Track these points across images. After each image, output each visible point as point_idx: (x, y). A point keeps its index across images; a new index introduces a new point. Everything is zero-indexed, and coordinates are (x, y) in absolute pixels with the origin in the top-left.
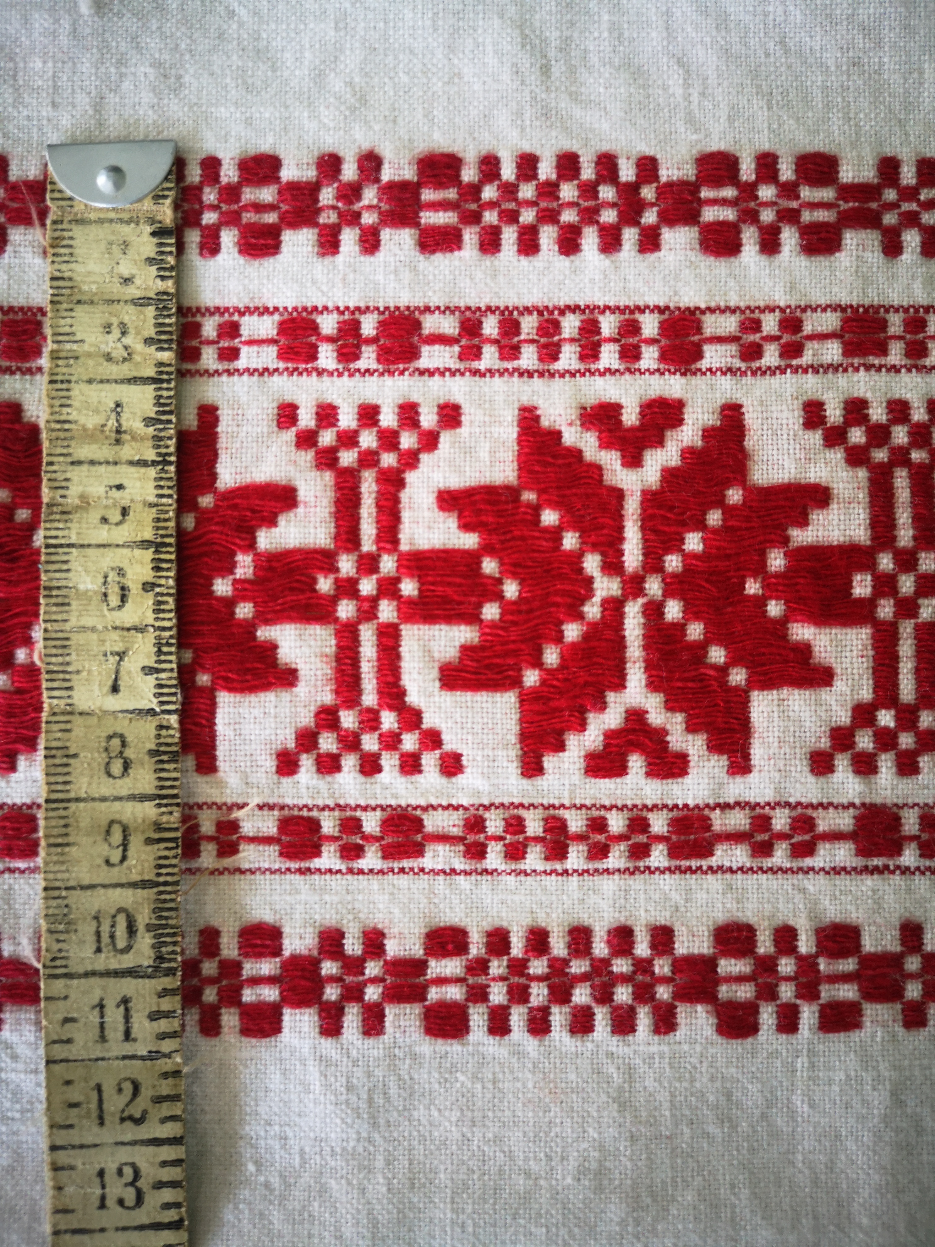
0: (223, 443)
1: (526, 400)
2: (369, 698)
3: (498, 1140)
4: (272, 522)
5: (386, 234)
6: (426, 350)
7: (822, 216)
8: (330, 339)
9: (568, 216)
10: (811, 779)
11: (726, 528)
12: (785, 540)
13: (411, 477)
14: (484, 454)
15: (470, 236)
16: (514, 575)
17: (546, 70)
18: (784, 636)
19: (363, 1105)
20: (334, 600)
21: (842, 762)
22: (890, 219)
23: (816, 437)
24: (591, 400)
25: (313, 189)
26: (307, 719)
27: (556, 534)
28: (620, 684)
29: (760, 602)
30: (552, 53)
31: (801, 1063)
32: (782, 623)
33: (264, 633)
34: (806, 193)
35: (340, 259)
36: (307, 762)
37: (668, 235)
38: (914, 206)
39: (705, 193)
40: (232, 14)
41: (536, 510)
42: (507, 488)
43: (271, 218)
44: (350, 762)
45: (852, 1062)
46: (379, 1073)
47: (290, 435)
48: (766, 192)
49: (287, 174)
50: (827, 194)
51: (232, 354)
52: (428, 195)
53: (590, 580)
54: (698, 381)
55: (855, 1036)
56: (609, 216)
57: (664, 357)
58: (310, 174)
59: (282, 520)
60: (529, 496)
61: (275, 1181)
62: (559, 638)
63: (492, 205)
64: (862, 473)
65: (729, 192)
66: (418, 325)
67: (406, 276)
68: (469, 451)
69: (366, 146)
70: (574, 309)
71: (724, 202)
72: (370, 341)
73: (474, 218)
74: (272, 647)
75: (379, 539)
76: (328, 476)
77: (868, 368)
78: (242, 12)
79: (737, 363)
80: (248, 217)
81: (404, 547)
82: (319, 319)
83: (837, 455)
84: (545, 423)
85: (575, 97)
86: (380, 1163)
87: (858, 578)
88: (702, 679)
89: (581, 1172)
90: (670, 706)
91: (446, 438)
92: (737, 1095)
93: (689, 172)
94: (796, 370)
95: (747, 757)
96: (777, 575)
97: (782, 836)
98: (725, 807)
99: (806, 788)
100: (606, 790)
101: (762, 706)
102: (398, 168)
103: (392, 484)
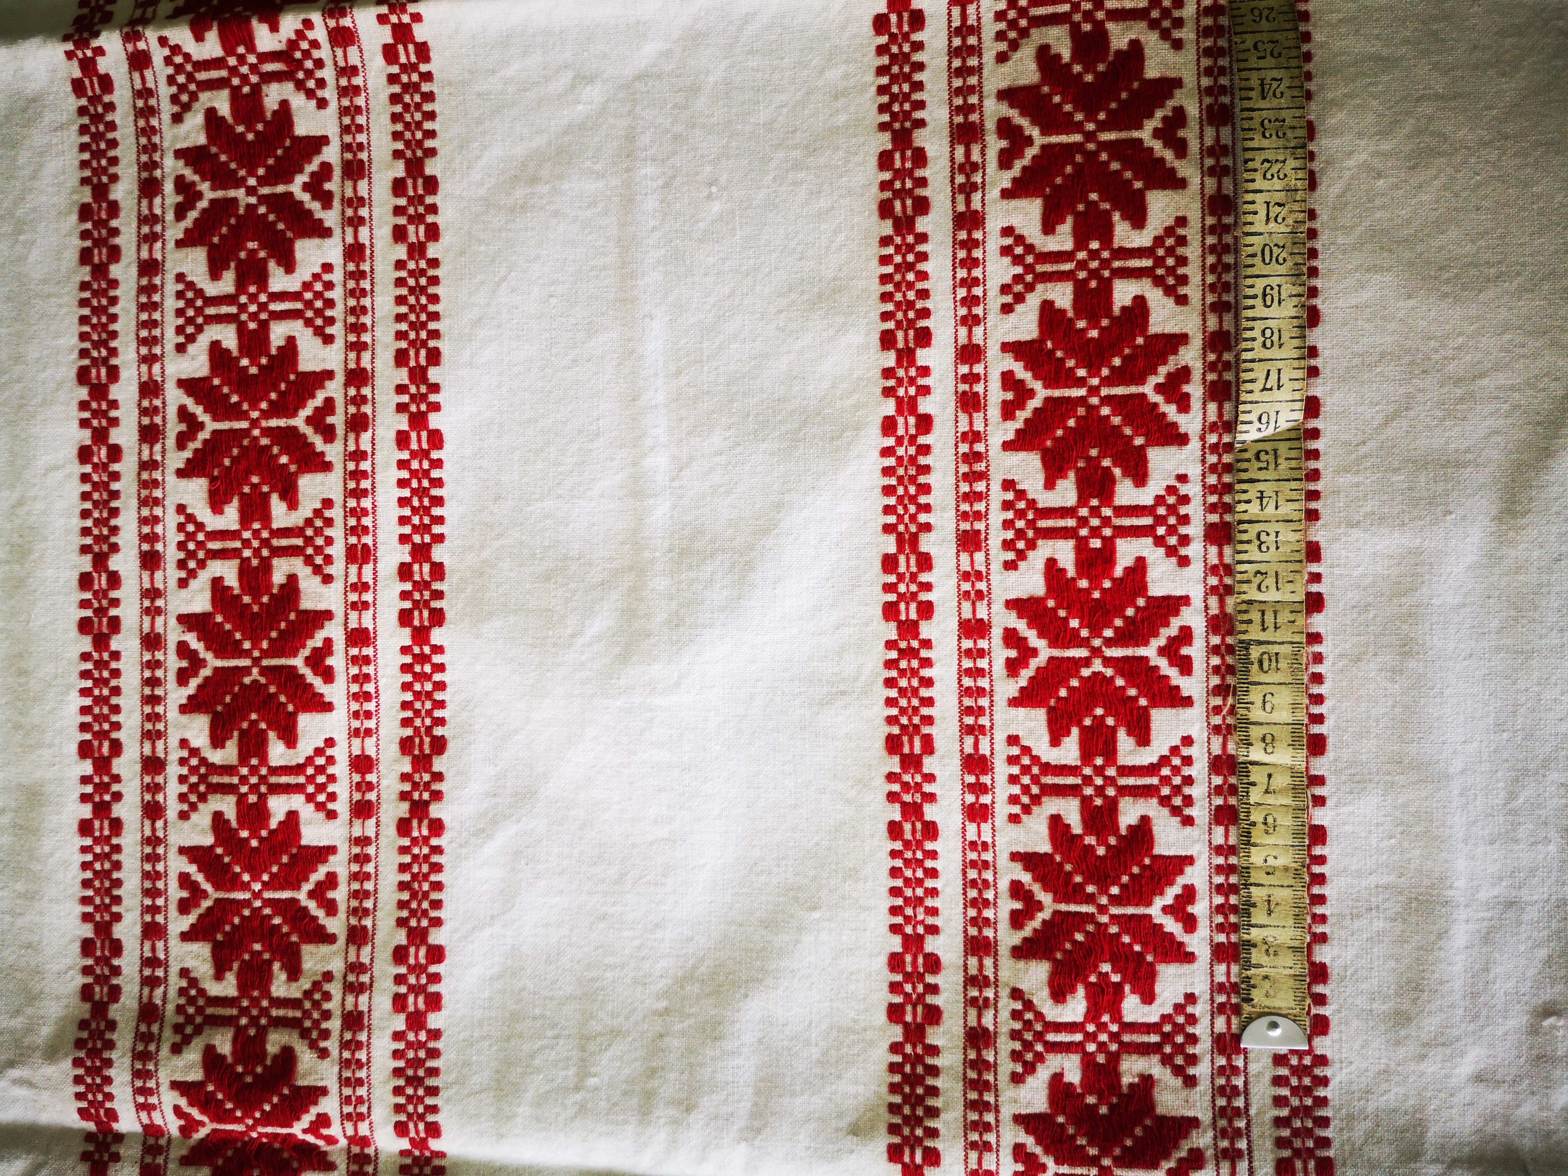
0: (1030, 850)
1: (1005, 704)
2: (1155, 781)
3: (1377, 720)
4: (1068, 826)
5: (926, 770)
6: (981, 752)
7: (913, 561)
8: (977, 798)
9: (915, 683)
10: (1192, 566)
11: (1068, 608)
12: (1073, 579)
13: (1044, 760)
14: (1033, 724)
15: (926, 730)
16: (1092, 710)
17: (843, 693)
18: (1121, 579)
19: (1361, 786)
20: (1106, 797)
21: (1183, 551)
22: (913, 529)
23: (1022, 564)
24: (1005, 672)
25: (904, 805)
26: (1166, 811)
27: (1071, 689)
28: (1146, 659)
29: (1104, 591)
30: (834, 690)
31: (1337, 571)
32: (1114, 580)
33: (1123, 831)
34: (902, 569)
35: (938, 793)
36: (1187, 811)
37: (924, 635)
38: (906, 517)
39: (903, 617)
40: (817, 844)
41: (1059, 699)
42: (1048, 713)
43: (919, 826)
44: (1187, 791)
45: (1336, 546)
46: (1344, 778)
47: (1024, 817)
48: (902, 588)
49: (898, 817)
50: (902, 559)
51: (985, 845)
52: (906, 750)
53: (1094, 673)
54: (994, 622)
55: (1322, 545)
56: (915, 664)
57: (983, 638)
58: (897, 806)
59: (1067, 822)
60: (1052, 702)
61: (1399, 829)
62: (1123, 688)
63: (910, 719)
64: (1040, 542)
65: (902, 606)
66: (970, 755)
67: (946, 761)
68: (1031, 732)
69: (883, 779)
70: (960, 680)
71: (907, 609)
72: (978, 779)
73: (917, 728)
74: (1130, 827)
75: (1075, 776)
76: (1044, 799)
77: (986, 539)
78: (816, 839)
79: (985, 602)
80: (919, 836)
81: (1079, 763)
82: (968, 803)
83: (1031, 554)
84: (1016, 695)
85: (856, 679)
86: (1389, 778)
87: (1092, 546)
88: (1142, 620)
89: (1393, 681)
90: (1156, 635)
91: (1025, 743)
92: (1353, 603)
93: (893, 625)
94: (988, 574)
95: (1181, 597)
96: (1091, 583)
97: (1221, 580)
98: (1207, 608)
99: (1196, 569)
100: (1199, 665)
101: (1156, 590)
102: (894, 764)
103: (1048, 768)
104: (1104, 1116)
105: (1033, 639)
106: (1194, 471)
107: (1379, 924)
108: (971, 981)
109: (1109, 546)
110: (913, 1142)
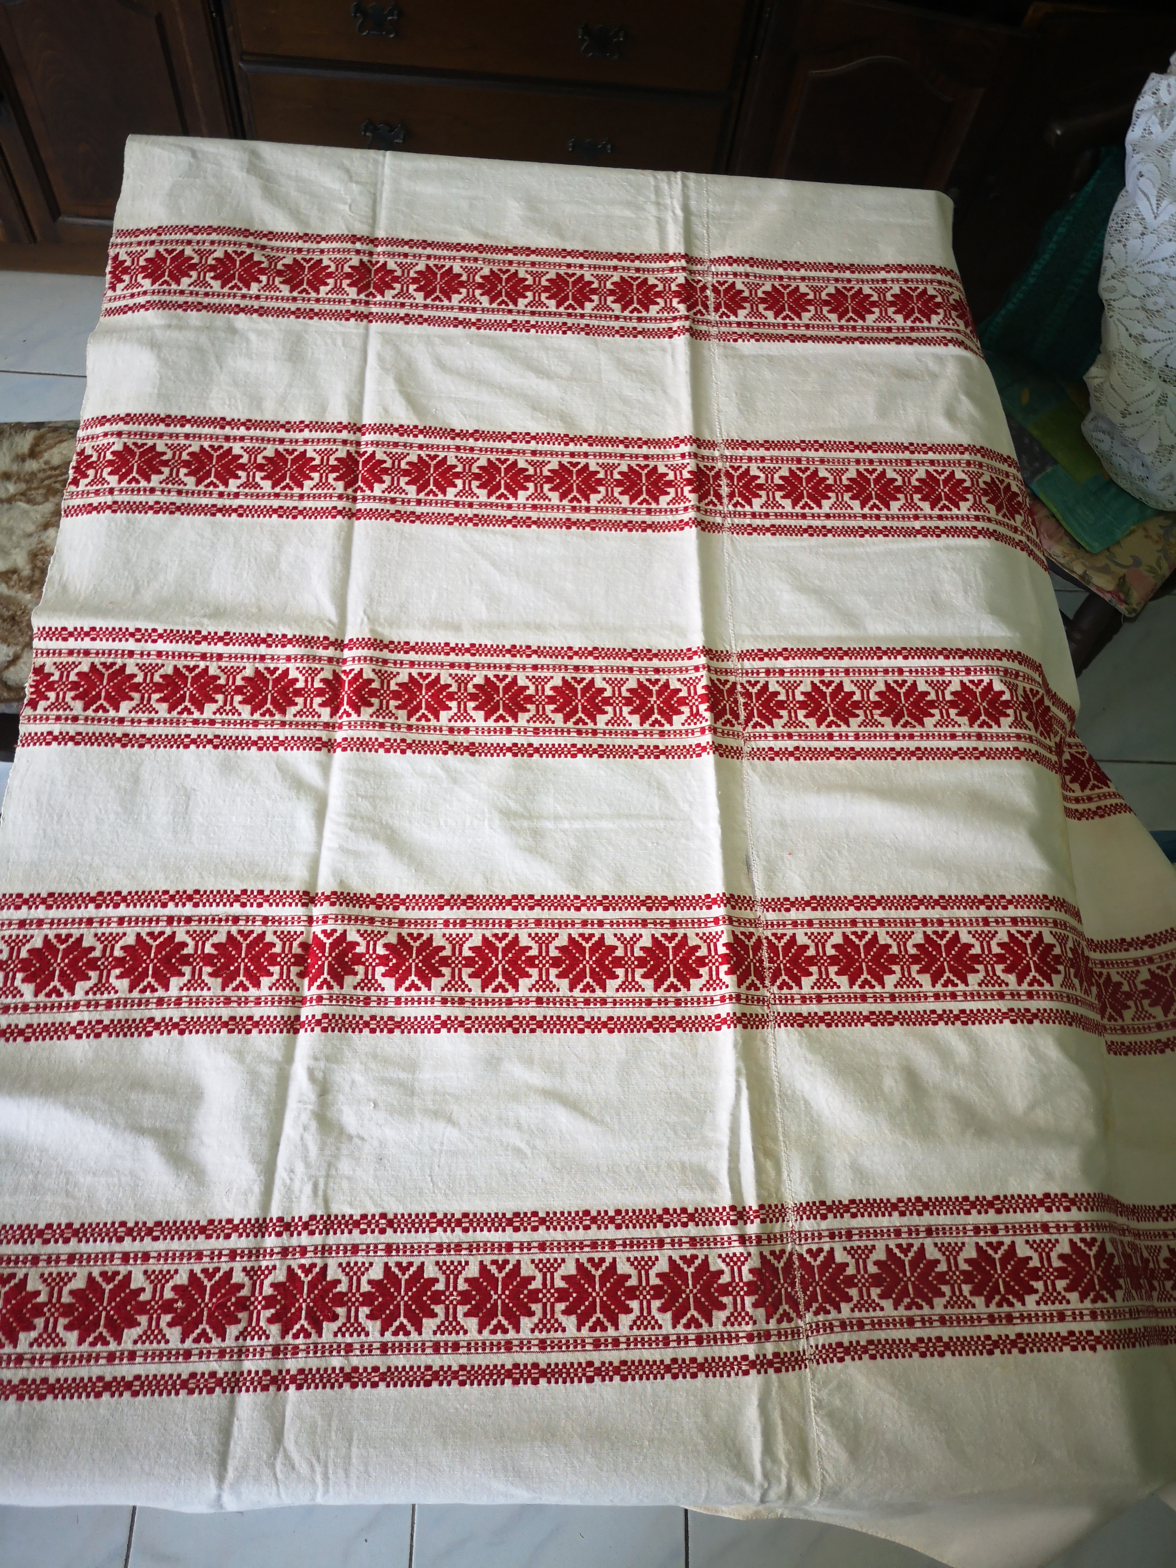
0: (434, 939)
1: (483, 933)
2: (457, 979)
5: (461, 907)
7: (532, 904)
8: (452, 923)
9: (491, 904)
10: (529, 992)
11: (515, 953)
12: (525, 955)
13: (464, 945)
15: (475, 907)
16: (481, 960)
17: (487, 882)
18: (525, 970)
19: (454, 1044)
20: (451, 964)
21: (534, 990)
22: (543, 905)
23: (530, 939)
24: (494, 933)
25: (450, 900)
26: (446, 982)
27: (488, 954)
28: (498, 978)
29: (521, 965)
30: (489, 879)
31: (526, 1037)
34: (529, 901)
35: (453, 911)
36: (446, 989)
37: (507, 907)
38: (547, 903)
39: (513, 901)
40: (436, 872)
41: (485, 950)
42: (480, 946)
43: (443, 904)
44: (453, 989)
45: (534, 1038)
46: (457, 1038)
47: (445, 938)
48: (523, 901)
49: (445, 898)
50: (532, 901)
51: (435, 926)
52: (468, 901)
53: (493, 961)
54: (511, 930)
55: (535, 1033)
56: (497, 904)
57: (506, 926)
59: (443, 951)
60: (483, 948)
62: (488, 970)
63: (478, 903)
64: (537, 945)
66: (466, 921)
67: (464, 913)
68: (474, 941)
69: (458, 893)
70: (491, 919)
71: (516, 902)
72: (458, 924)
74: (441, 971)
75: (459, 955)
76: (451, 945)
77: (539, 928)
80: (439, 904)
81: (463, 956)
82: (450, 920)
83: (533, 942)
84: (486, 936)
87: (536, 961)
88: (511, 977)
90: (506, 981)
91: (470, 939)
93: (510, 898)
94: (527, 928)
95: (518, 989)
97: (524, 1001)
98: (515, 997)
104: (345, 959)
106: (561, 994)
108: (390, 920)
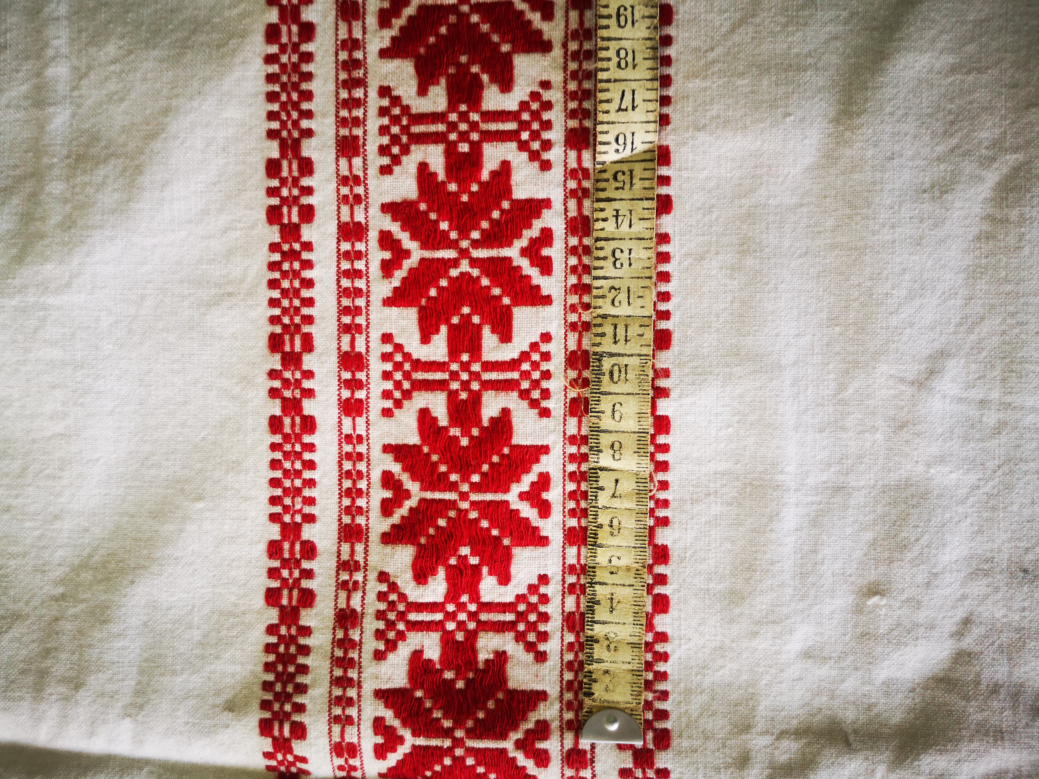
0: (400, 442)
1: (380, 303)
2: (515, 375)
3: (718, 316)
4: (436, 419)
5: (305, 367)
6: (357, 349)
7: (295, 166)
8: (353, 393)
9: (297, 284)
10: (553, 170)
11: (438, 211)
12: (443, 183)
13: (415, 356)
14: (405, 323)
15: (306, 329)
16: (460, 309)
17: (230, 294)
18: (488, 183)
19: (702, 378)
20: (471, 391)
21: (545, 156)
22: (296, 134)
23: (396, 169)
24: (380, 273)
25: (285, 400)
26: (525, 404)
27: (441, 290)
28: (509, 260)
29: (471, 194)
30: (222, 291)
31: (685, 174)
32: (481, 184)
33: (486, 423)
34: (285, 174)
35: (316, 389)
36: (544, 404)
37: (305, 238)
38: (289, 123)
39: (286, 221)
40: (204, 439)
41: (429, 298)
42: (419, 312)
43: (298, 420)
44: (545, 384)
45: (684, 150)
46: (687, 370)
47: (396, 411)
48: (285, 192)
49: (278, 412)
50: (285, 164)
51: (360, 439)
52: (287, 348)
53: (462, 273)
54: (371, 224)
55: (672, 149)
56: (297, 266)
57: (360, 240)
58: (278, 402)
59: (434, 415)
60: (423, 302)
61: (737, 418)
62: (488, 288)
63: (292, 319)
64: (413, 147)
65: (285, 210)
66: (346, 353)
67: (324, 358)
68: (403, 330)
69: (265, 376)
70: (338, 281)
71: (290, 213)
72: (354, 375)
73: (298, 327)
74: (492, 419)
75: (443, 371)
76: (415, 394)
77: (364, 145)
78: (203, 434)
79: (363, 206)
80: (297, 430)
81: (447, 359)
82: (344, 398)
83: (404, 159)
84: (390, 295)
85: (242, 281)
86: (728, 370)
87: (460, 150)
88: (507, 222)
89: (732, 278)
90: (520, 236)
91: (397, 340)
92: (699, 205)
93: (276, 228)
94: (365, 179)
95: (543, 200)
96: (459, 187)
97: (579, 183)
98: (566, 210)
99: (557, 172)
100: (558, 266)
101: (519, 193)
102: (275, 362)
103: (418, 365)
104: (460, 690)
105: (408, 243)
106: (557, 78)
107: (716, 509)
108: (343, 566)
109: (476, 148)
110: (282, 717)
